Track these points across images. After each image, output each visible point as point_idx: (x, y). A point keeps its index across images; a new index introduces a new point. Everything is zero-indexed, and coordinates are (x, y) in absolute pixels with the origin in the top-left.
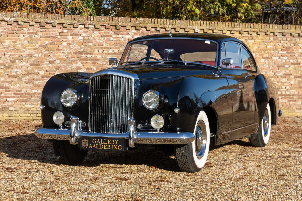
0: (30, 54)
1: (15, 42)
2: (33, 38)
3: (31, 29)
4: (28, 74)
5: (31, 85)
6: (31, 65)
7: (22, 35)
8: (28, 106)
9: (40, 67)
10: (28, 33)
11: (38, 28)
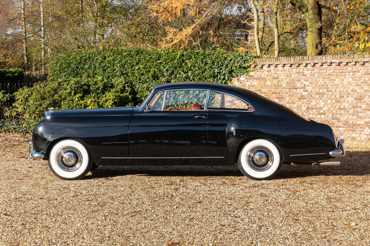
0: (354, 90)
1: (343, 80)
2: (357, 75)
3: (354, 68)
4: (353, 107)
5: (355, 117)
6: (355, 99)
7: (347, 74)
8: (354, 135)
9: (362, 101)
10: (353, 72)
11: (360, 67)
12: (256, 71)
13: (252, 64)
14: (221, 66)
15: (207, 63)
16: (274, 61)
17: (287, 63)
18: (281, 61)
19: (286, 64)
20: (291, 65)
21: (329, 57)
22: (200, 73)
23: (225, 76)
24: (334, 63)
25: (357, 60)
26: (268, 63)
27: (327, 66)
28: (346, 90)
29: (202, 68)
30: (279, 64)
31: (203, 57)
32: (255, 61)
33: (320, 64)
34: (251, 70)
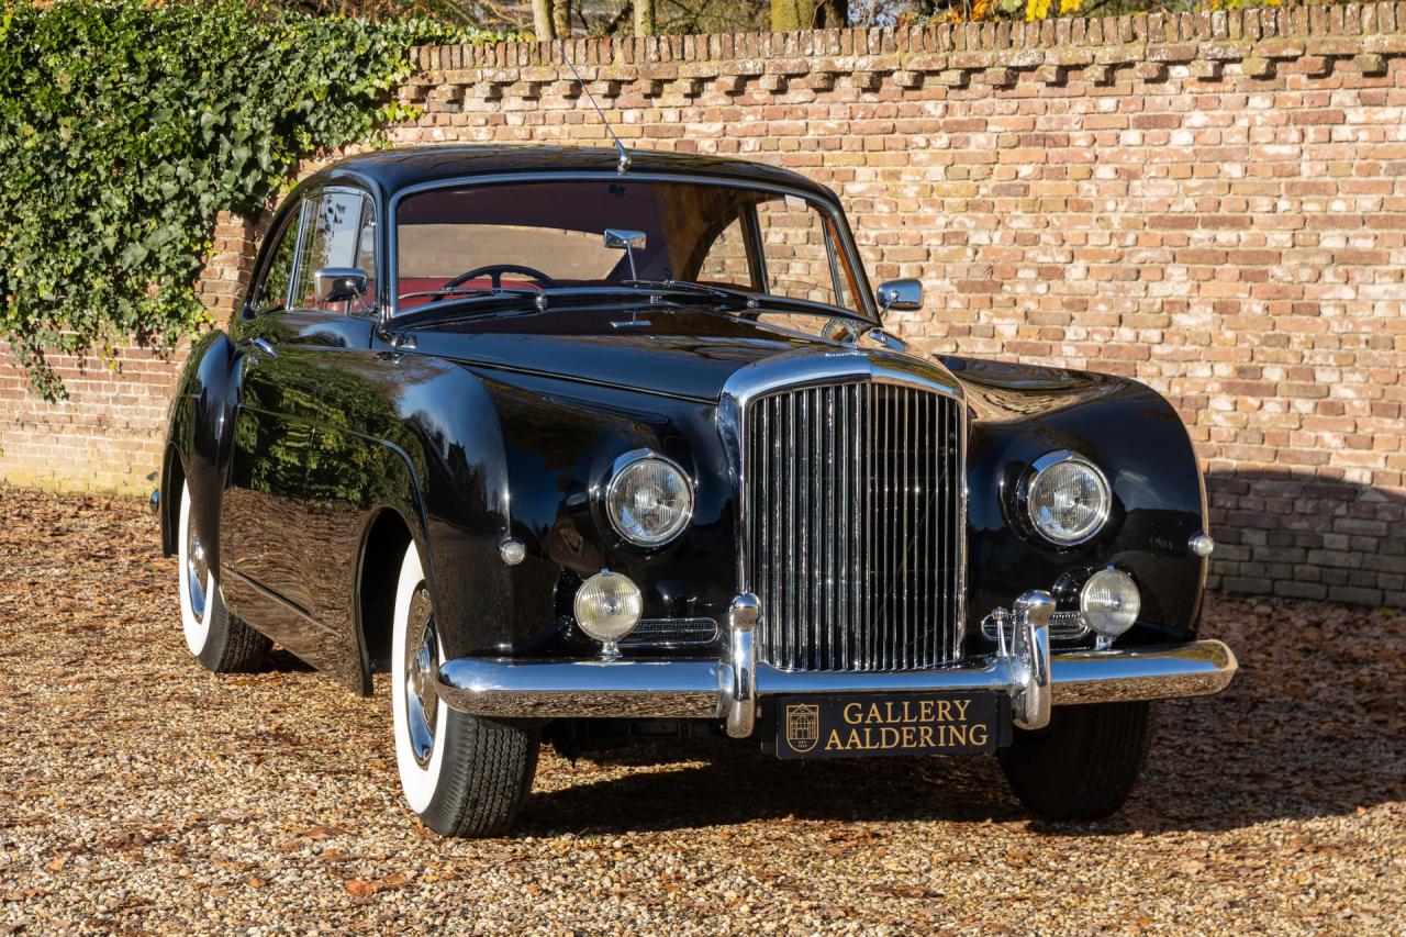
0: (956, 234)
1: (896, 175)
2: (972, 148)
3: (958, 104)
6: (962, 287)
7: (920, 140)
9: (998, 298)
10: (950, 128)
11: (990, 99)
12: (426, 120)
13: (405, 79)
14: (235, 89)
15: (162, 74)
16: (523, 61)
17: (591, 75)
18: (558, 60)
19: (589, 82)
20: (615, 89)
21: (818, 41)
22: (118, 130)
23: (256, 149)
24: (848, 74)
25: (970, 58)
26: (489, 73)
27: (810, 95)
28: (911, 231)
29: (131, 97)
30: (548, 83)
31: (133, 35)
32: (417, 62)
33: (768, 82)
34: (400, 115)
